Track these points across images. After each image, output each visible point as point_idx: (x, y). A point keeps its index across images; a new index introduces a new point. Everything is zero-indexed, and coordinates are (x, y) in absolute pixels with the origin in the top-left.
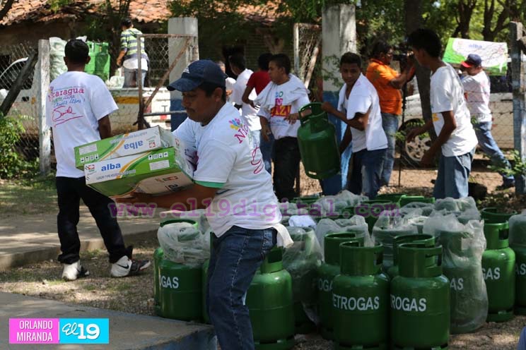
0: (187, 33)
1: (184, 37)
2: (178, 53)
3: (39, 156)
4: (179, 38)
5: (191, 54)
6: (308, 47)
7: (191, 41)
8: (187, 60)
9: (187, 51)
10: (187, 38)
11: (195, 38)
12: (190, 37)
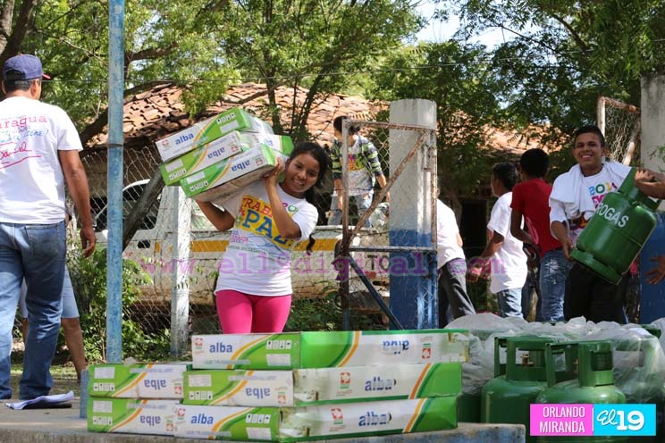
0: (420, 124)
1: (416, 129)
2: (405, 156)
3: (169, 327)
4: (409, 132)
5: (426, 159)
6: (619, 139)
7: (427, 138)
8: (419, 168)
9: (419, 152)
10: (420, 131)
11: (432, 131)
12: (425, 130)
